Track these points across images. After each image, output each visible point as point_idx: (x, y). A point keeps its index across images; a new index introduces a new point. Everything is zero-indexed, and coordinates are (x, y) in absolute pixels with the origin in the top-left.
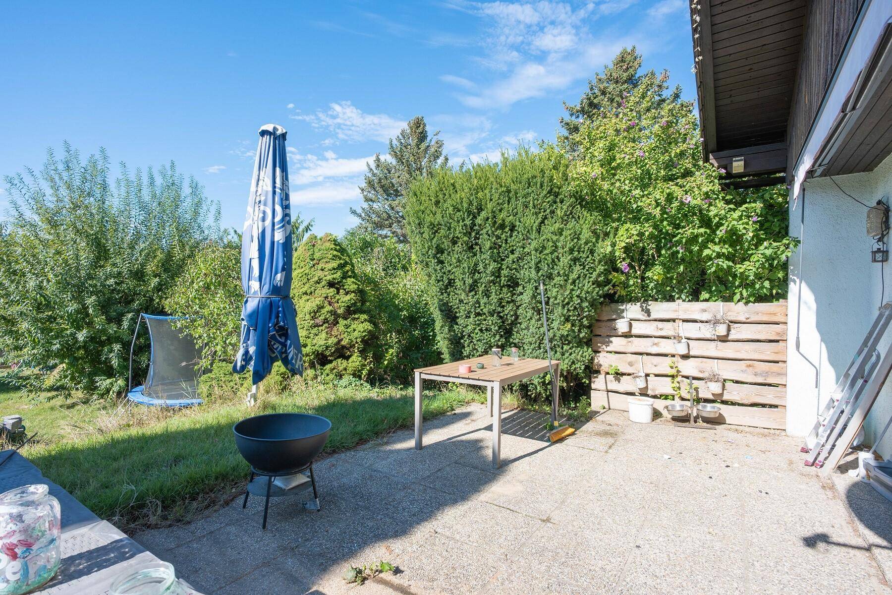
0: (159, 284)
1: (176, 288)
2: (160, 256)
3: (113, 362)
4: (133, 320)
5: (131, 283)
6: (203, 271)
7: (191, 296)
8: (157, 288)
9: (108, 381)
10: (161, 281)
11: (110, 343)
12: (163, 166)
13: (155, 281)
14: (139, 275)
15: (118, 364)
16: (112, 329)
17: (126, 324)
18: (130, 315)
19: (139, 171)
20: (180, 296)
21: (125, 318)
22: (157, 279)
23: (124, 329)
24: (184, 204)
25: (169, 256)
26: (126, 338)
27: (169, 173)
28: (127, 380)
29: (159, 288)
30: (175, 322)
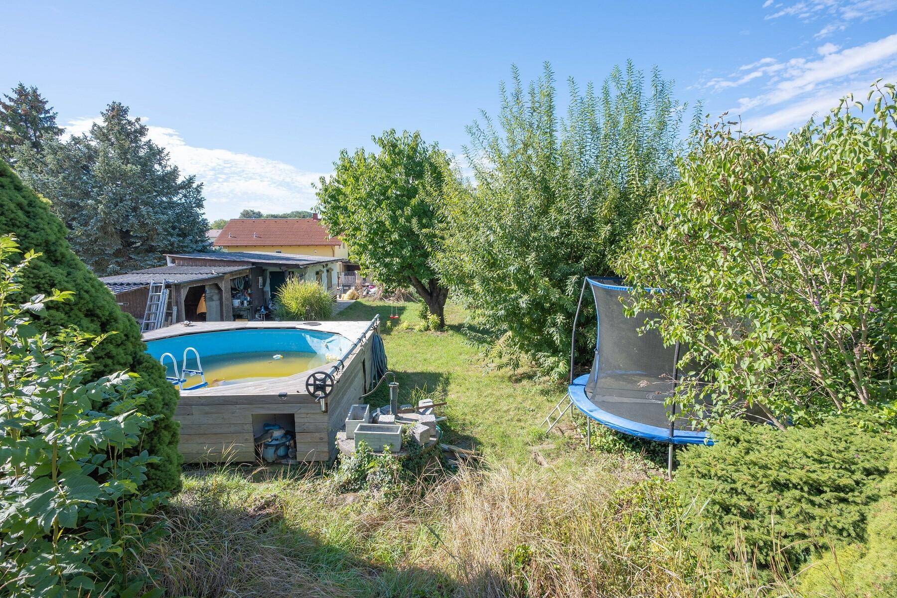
0: (612, 234)
1: (634, 239)
2: (611, 194)
3: (555, 338)
4: (579, 283)
5: (578, 235)
6: (694, 196)
7: (662, 254)
8: (609, 239)
9: (552, 359)
10: (614, 230)
11: (555, 312)
12: (617, 67)
13: (605, 231)
14: (588, 223)
15: (561, 341)
16: (555, 295)
17: (570, 289)
18: (574, 278)
19: (590, 86)
20: (640, 255)
21: (568, 282)
22: (609, 227)
23: (568, 295)
24: (645, 116)
25: (624, 195)
26: (569, 307)
27: (625, 77)
28: (568, 362)
29: (613, 240)
30: (630, 305)
